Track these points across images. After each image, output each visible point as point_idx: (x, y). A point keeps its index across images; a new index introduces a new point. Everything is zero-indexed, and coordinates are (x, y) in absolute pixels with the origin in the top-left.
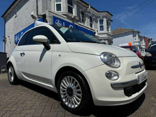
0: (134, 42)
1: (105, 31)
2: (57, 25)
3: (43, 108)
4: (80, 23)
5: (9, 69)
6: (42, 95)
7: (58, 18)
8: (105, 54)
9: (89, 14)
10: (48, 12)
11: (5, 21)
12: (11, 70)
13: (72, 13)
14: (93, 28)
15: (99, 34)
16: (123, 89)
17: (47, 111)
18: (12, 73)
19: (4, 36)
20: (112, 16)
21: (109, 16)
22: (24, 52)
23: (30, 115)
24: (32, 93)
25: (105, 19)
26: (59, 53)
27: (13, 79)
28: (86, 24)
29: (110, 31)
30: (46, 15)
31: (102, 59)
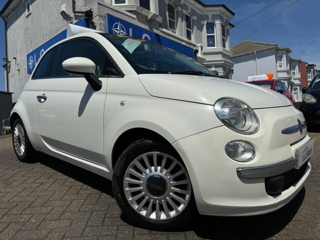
0: (278, 72)
1: (218, 47)
2: (117, 33)
3: (86, 216)
4: (164, 30)
5: (14, 130)
6: (85, 186)
7: (117, 20)
8: (224, 101)
9: (184, 11)
10: (97, 6)
11: (6, 24)
12: (20, 131)
13: (149, 9)
14: (193, 41)
15: (205, 54)
16: (264, 179)
17: (95, 224)
18: (21, 139)
19: (5, 57)
20: (233, 14)
21: (226, 16)
22: (44, 94)
23: (59, 232)
24: (63, 181)
25: (219, 22)
26: (120, 99)
27: (23, 151)
28: (179, 33)
29: (227, 48)
30: (92, 12)
31: (217, 114)
